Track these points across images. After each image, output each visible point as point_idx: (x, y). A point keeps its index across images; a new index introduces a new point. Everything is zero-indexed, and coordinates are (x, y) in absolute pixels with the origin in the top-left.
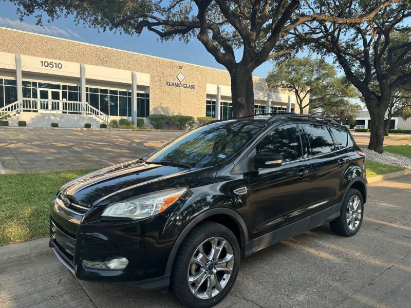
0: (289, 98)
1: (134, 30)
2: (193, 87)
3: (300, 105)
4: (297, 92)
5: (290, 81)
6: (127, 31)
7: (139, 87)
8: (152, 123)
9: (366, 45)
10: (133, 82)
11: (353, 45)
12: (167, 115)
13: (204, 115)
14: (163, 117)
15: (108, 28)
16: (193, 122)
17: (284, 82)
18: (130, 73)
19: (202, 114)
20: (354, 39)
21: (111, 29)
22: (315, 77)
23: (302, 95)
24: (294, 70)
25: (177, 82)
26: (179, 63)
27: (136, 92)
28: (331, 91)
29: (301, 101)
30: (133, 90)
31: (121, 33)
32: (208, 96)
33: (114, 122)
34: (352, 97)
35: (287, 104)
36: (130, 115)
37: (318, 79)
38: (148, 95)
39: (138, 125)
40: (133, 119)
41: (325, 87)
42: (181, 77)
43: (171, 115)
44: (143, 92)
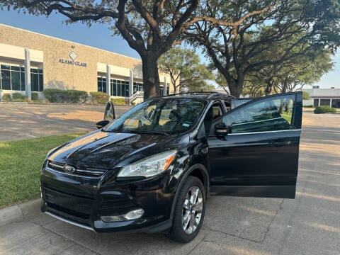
0: (165, 79)
1: (39, 12)
2: (85, 65)
3: (174, 85)
4: (171, 74)
5: (167, 65)
6: (31, 11)
7: (33, 63)
8: (46, 97)
9: (226, 41)
10: (26, 58)
11: (215, 41)
12: (62, 89)
13: (96, 91)
14: (57, 92)
15: (12, 7)
16: (87, 96)
17: (162, 66)
18: (23, 49)
19: (95, 89)
20: (216, 36)
21: (15, 8)
22: (185, 63)
23: (175, 77)
24: (169, 56)
25: (70, 60)
26: (71, 43)
27: (29, 67)
28: (196, 75)
29: (175, 82)
30: (26, 66)
31: (25, 13)
32: (99, 73)
33: (8, 96)
34: (211, 79)
35: (164, 84)
36: (23, 89)
37: (187, 65)
38: (41, 71)
39: (32, 99)
40: (27, 93)
41: (192, 72)
42: (73, 56)
43: (66, 89)
44: (36, 68)
